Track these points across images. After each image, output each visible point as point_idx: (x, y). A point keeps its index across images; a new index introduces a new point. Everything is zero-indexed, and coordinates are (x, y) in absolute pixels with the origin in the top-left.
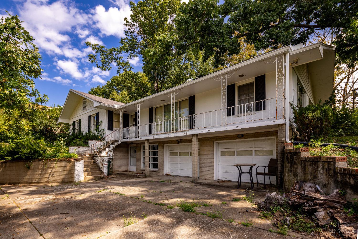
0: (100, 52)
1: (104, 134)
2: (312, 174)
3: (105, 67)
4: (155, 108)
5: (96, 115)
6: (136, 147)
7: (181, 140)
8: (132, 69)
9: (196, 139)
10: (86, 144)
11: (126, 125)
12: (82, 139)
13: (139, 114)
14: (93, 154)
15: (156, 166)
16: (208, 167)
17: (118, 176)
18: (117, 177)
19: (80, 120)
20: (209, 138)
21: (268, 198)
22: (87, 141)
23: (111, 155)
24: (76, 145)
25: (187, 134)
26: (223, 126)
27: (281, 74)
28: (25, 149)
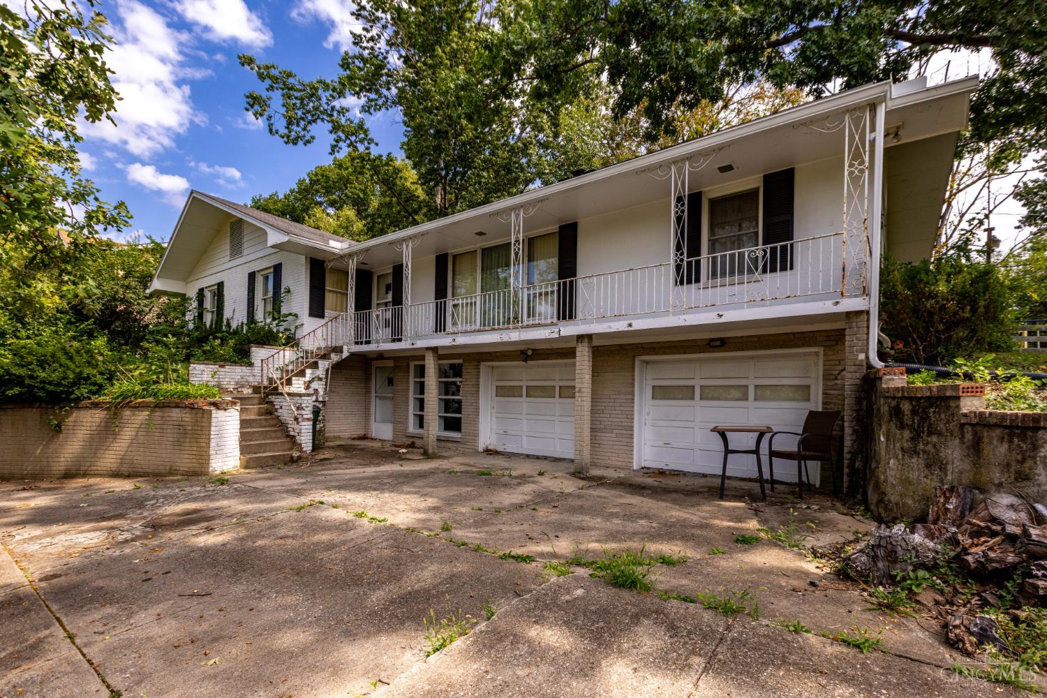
0: (283, 89)
1: (296, 327)
2: (1008, 465)
3: (293, 133)
4: (455, 257)
5: (272, 270)
6: (395, 368)
7: (533, 350)
8: (372, 146)
9: (587, 349)
10: (242, 356)
11: (363, 303)
12: (231, 342)
13: (408, 272)
14: (265, 388)
15: (452, 424)
16: (615, 431)
17: (342, 454)
18: (339, 457)
19: (220, 285)
20: (621, 346)
21: (883, 543)
22: (246, 347)
23: (321, 392)
24: (210, 357)
25: (562, 334)
26: (675, 314)
27: (859, 164)
28: (44, 369)
